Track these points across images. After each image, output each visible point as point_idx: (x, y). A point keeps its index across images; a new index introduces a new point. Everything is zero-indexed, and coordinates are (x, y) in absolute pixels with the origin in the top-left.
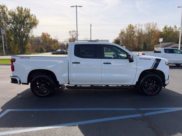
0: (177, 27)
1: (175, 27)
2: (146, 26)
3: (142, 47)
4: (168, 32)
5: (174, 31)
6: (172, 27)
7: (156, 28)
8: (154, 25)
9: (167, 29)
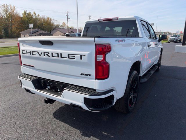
0: (36, 13)
1: (35, 13)
2: (2, 8)
3: (3, 33)
4: (29, 18)
5: (34, 17)
6: (31, 13)
7: (15, 12)
8: (12, 8)
9: (27, 15)
